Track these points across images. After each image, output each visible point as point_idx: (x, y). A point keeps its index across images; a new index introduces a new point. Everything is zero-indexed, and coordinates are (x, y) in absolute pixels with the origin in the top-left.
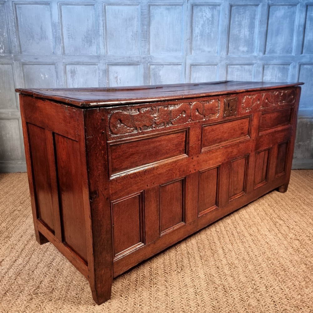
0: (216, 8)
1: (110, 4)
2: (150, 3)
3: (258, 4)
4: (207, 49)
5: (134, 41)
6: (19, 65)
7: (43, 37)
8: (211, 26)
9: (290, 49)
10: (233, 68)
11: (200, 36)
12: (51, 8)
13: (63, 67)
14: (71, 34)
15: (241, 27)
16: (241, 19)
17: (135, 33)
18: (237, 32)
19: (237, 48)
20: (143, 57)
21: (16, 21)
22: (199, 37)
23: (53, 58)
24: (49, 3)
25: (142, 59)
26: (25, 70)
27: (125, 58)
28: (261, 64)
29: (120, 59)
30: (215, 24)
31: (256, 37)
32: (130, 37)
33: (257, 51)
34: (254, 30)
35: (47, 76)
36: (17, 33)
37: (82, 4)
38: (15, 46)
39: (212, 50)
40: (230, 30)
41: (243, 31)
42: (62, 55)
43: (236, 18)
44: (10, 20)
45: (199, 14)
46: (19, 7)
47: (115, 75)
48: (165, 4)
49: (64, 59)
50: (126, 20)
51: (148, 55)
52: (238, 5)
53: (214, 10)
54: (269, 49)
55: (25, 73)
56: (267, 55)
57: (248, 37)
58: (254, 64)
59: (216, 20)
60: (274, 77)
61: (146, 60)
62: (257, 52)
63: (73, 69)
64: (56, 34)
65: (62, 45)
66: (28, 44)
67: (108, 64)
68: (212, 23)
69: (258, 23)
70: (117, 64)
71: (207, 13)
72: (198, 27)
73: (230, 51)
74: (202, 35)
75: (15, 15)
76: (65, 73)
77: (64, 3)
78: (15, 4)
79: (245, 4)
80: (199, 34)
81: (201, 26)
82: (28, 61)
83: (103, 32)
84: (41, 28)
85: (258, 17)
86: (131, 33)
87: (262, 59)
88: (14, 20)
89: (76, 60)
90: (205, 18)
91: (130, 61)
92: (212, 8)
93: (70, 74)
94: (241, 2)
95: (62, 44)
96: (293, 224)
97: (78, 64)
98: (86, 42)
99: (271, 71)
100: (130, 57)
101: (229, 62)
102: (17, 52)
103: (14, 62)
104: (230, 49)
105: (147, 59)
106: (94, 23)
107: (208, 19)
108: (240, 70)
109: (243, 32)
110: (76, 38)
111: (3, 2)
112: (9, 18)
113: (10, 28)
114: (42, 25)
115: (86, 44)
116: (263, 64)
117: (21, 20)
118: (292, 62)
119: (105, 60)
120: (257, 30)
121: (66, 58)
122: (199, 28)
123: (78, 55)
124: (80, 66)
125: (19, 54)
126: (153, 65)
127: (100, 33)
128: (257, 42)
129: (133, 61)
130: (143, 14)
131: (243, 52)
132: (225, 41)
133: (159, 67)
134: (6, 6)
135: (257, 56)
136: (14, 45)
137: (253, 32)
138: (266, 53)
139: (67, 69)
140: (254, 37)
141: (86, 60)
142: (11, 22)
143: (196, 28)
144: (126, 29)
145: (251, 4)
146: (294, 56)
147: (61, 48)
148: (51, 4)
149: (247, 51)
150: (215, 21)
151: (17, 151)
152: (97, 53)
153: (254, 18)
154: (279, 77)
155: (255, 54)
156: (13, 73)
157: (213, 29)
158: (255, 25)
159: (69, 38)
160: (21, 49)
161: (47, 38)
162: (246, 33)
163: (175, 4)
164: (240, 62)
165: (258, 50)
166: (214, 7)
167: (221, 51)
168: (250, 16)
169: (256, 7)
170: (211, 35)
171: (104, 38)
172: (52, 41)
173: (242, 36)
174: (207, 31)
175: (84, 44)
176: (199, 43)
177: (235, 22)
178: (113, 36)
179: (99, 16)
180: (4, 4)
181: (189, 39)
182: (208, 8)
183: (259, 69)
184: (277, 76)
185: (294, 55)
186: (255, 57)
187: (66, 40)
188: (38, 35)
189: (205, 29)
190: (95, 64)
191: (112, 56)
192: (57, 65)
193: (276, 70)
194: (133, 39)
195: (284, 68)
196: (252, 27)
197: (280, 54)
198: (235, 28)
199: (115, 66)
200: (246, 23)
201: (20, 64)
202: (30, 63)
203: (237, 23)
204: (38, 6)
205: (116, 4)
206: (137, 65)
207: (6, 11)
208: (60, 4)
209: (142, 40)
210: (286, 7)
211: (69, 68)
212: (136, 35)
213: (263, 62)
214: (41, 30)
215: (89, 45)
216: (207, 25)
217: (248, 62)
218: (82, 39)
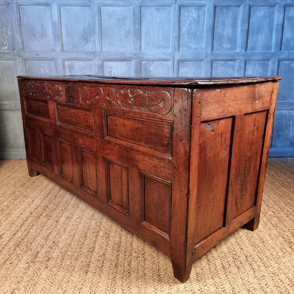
0: (201, 9)
1: (105, 5)
2: (142, 5)
3: (240, 5)
4: (193, 46)
5: (127, 39)
6: (21, 61)
7: (44, 35)
8: (197, 25)
9: (270, 46)
10: (218, 63)
11: (187, 34)
12: (51, 8)
13: (61, 62)
14: (70, 32)
15: (224, 26)
16: (225, 19)
17: (128, 31)
18: (221, 31)
19: (221, 45)
20: (135, 53)
21: (19, 21)
22: (186, 35)
23: (52, 54)
24: (49, 4)
25: (134, 55)
26: (27, 65)
27: (119, 54)
28: (243, 60)
29: (114, 55)
30: (200, 23)
31: (239, 35)
32: (123, 35)
34: (236, 29)
35: (47, 71)
36: (20, 32)
37: (79, 5)
38: (18, 44)
39: (198, 47)
40: (215, 28)
41: (227, 29)
42: (61, 51)
43: (220, 19)
44: (13, 20)
45: (186, 14)
46: (22, 8)
47: (110, 70)
48: (155, 5)
49: (63, 55)
50: (120, 19)
51: (140, 52)
52: (222, 6)
53: (200, 10)
54: (250, 46)
55: (27, 68)
56: (248, 51)
57: (231, 35)
58: (237, 60)
59: (202, 20)
60: (255, 72)
61: (137, 56)
62: (239, 49)
63: (71, 64)
64: (55, 32)
66: (30, 42)
67: (103, 60)
68: (198, 23)
69: (240, 22)
70: (111, 60)
71: (193, 13)
72: (185, 26)
73: (214, 48)
74: (188, 33)
75: (18, 15)
76: (64, 67)
77: (63, 4)
78: (19, 6)
79: (228, 5)
80: (186, 32)
81: (187, 25)
82: (30, 57)
83: (98, 31)
84: (42, 27)
85: (240, 17)
86: (124, 31)
87: (243, 55)
88: (17, 19)
89: (73, 55)
90: (191, 18)
91: (123, 57)
92: (198, 9)
93: (68, 69)
94: (225, 3)
95: (61, 42)
96: (272, 203)
97: (76, 59)
99: (252, 67)
100: (123, 54)
101: (213, 58)
102: (20, 49)
103: (17, 57)
104: (214, 46)
105: (139, 55)
106: (90, 22)
107: (194, 19)
108: (224, 65)
109: (227, 31)
110: (73, 36)
111: (8, 3)
112: (13, 18)
113: (14, 27)
114: (42, 25)
115: (83, 41)
116: (245, 59)
117: (24, 20)
118: (272, 58)
119: (100, 56)
120: (239, 29)
121: (65, 54)
123: (75, 52)
124: (77, 61)
125: (22, 50)
126: (144, 60)
127: (96, 32)
128: (240, 40)
129: (126, 57)
130: (135, 14)
131: (227, 49)
132: (210, 39)
133: (150, 62)
134: (11, 7)
135: (240, 53)
136: (18, 42)
137: (235, 30)
138: (248, 49)
139: (65, 65)
140: (237, 35)
141: (83, 56)
142: (15, 22)
143: (183, 27)
144: (120, 28)
145: (234, 5)
146: (273, 53)
147: (60, 45)
148: (51, 5)
149: (231, 48)
150: (200, 21)
151: (19, 139)
152: (93, 50)
153: (236, 18)
154: (259, 72)
155: (238, 51)
156: (16, 68)
157: (199, 28)
158: (237, 24)
159: (67, 36)
160: (23, 46)
161: (48, 36)
162: (229, 31)
163: (165, 5)
164: (224, 58)
165: (240, 47)
166: (200, 8)
167: (206, 48)
168: (233, 16)
169: (238, 8)
170: (197, 33)
171: (99, 36)
172: (52, 39)
173: (225, 34)
174: (194, 30)
175: (81, 41)
176: (186, 40)
177: (219, 22)
178: (108, 34)
179: (94, 16)
180: (8, 5)
181: (177, 37)
182: (194, 9)
183: (241, 65)
184: (258, 71)
185: (274, 51)
186: (238, 53)
187: (65, 38)
188: (39, 33)
189: (192, 28)
190: (91, 60)
191: (107, 52)
192: (57, 61)
193: (257, 65)
194: (126, 37)
195: (264, 63)
196: (234, 26)
197: (261, 50)
198: (219, 27)
199: (109, 62)
200: (229, 22)
201: (22, 59)
202: (32, 59)
203: (220, 22)
204: (40, 7)
205: (110, 5)
206: (130, 60)
207: (10, 11)
208: (59, 5)
209: (134, 38)
210: (266, 8)
211: (67, 63)
212: (129, 34)
213: (245, 58)
214: (42, 29)
215: (86, 42)
216: (193, 24)
217: (231, 58)
218: (80, 37)
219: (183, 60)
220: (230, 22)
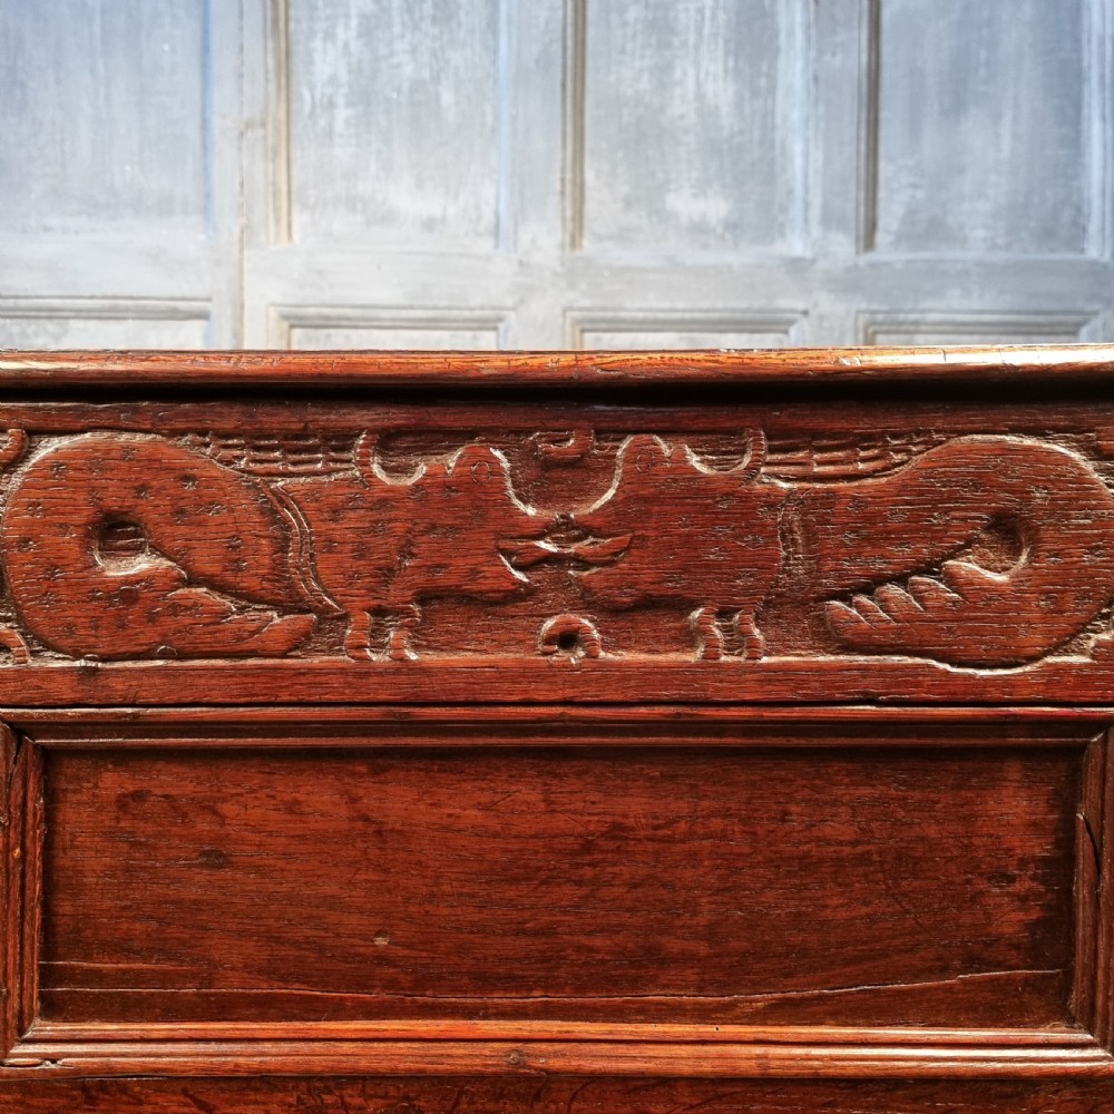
4: (407, 200)
8: (435, 31)
9: (1067, 215)
11: (349, 104)
15: (669, 45)
18: (645, 84)
19: (648, 198)
22: (342, 114)
28: (849, 324)
30: (462, 15)
31: (796, 116)
33: (806, 220)
34: (773, 65)
39: (452, 210)
40: (590, 64)
41: (691, 72)
54: (899, 211)
56: (887, 250)
57: (727, 119)
58: (791, 322)
62: (807, 231)
69: (799, 17)
72: (329, 36)
73: (591, 224)
74: (364, 97)
80: (344, 90)
81: (353, 34)
87: (846, 283)
101: (587, 303)
104: (591, 207)
109: (691, 84)
116: (862, 319)
118: (1096, 313)
120: (793, 70)
122: (340, 43)
128: (806, 155)
131: (699, 229)
132: (546, 143)
135: (813, 261)
137: (763, 82)
138: (881, 238)
140: (779, 121)
143: (318, 43)
146: (1105, 266)
149: (732, 226)
155: (796, 246)
157: (456, 57)
158: (776, 36)
162: (709, 88)
165: (815, 213)
167: (521, 217)
170: (437, 97)
173: (681, 107)
174: (408, 71)
176: (342, 153)
177: (621, 10)
181: (263, 125)
185: (1107, 257)
186: (796, 266)
189: (392, 54)
196: (753, 43)
197: (993, 247)
198: (623, 51)
200: (708, 13)
203: (633, 13)
213: (863, 306)
216: (403, 24)
217: (743, 304)
219: (327, 318)
220: (714, 16)
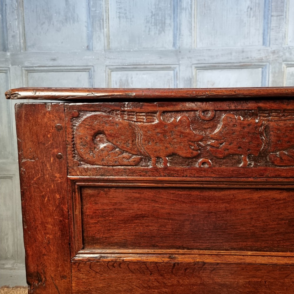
5: (254, 18)
6: (19, 73)
13: (104, 74)
14: (125, 10)
20: (273, 49)
23: (86, 57)
25: (271, 55)
27: (234, 54)
29: (223, 55)
32: (246, 10)
36: (20, 11)
38: (13, 37)
42: (105, 50)
49: (108, 58)
51: (284, 46)
61: (278, 57)
63: (124, 79)
64: (94, 9)
65: (105, 32)
66: (40, 33)
67: (196, 67)
70: (215, 66)
82: (39, 65)
83: (190, 3)
86: (248, 3)
89: (131, 59)
91: (242, 59)
95: (105, 30)
97: (136, 68)
98: (153, 24)
100: (243, 52)
102: (18, 48)
103: (10, 66)
105: (281, 54)
110: (133, 17)
115: (153, 27)
119: (190, 58)
121: (112, 57)
123: (136, 51)
125: (22, 51)
126: (292, 66)
127: (184, 5)
129: (250, 59)
136: (13, 34)
139: (112, 79)
141: (154, 59)
147: (102, 38)
151: (6, 241)
152: (174, 45)
159: (119, 17)
160: (25, 42)
161: (77, 19)
171: (190, 14)
172: (86, 24)
175: (150, 28)
178: (210, 10)
188: (59, 13)
190: (170, 68)
191: (207, 50)
192: (94, 71)
194: (252, 15)
199: (209, 71)
201: (22, 70)
202: (42, 68)
206: (259, 67)
209: (272, 16)
211: (116, 76)
212: (259, 7)
214: (66, 4)
215: (159, 30)
218: (146, 19)
